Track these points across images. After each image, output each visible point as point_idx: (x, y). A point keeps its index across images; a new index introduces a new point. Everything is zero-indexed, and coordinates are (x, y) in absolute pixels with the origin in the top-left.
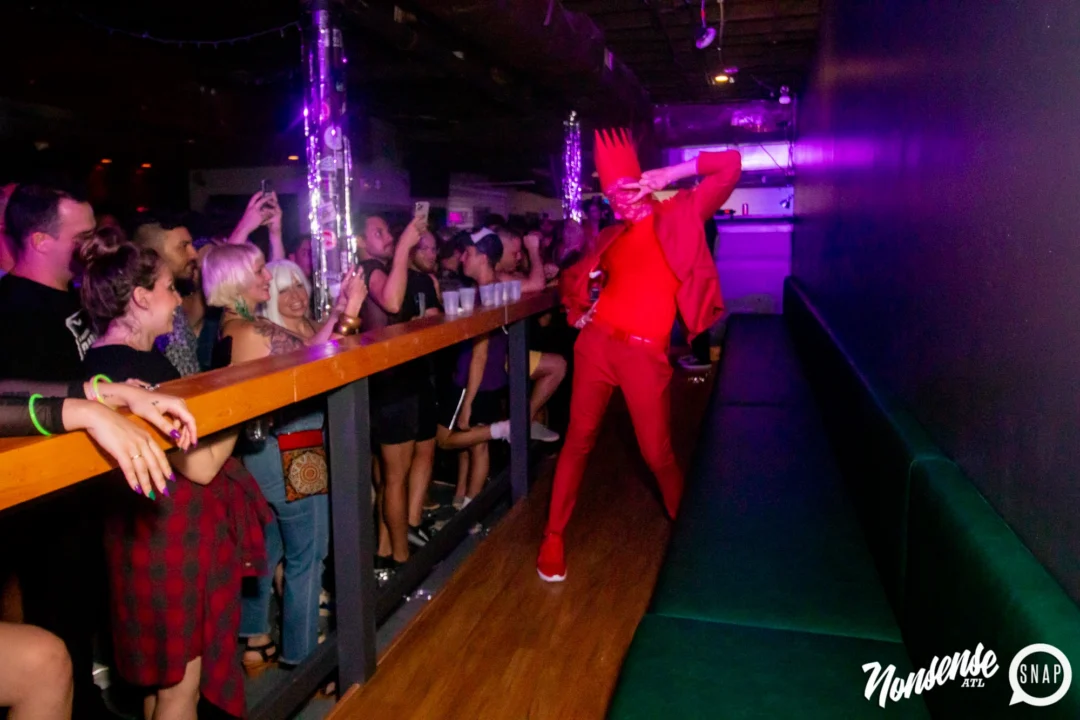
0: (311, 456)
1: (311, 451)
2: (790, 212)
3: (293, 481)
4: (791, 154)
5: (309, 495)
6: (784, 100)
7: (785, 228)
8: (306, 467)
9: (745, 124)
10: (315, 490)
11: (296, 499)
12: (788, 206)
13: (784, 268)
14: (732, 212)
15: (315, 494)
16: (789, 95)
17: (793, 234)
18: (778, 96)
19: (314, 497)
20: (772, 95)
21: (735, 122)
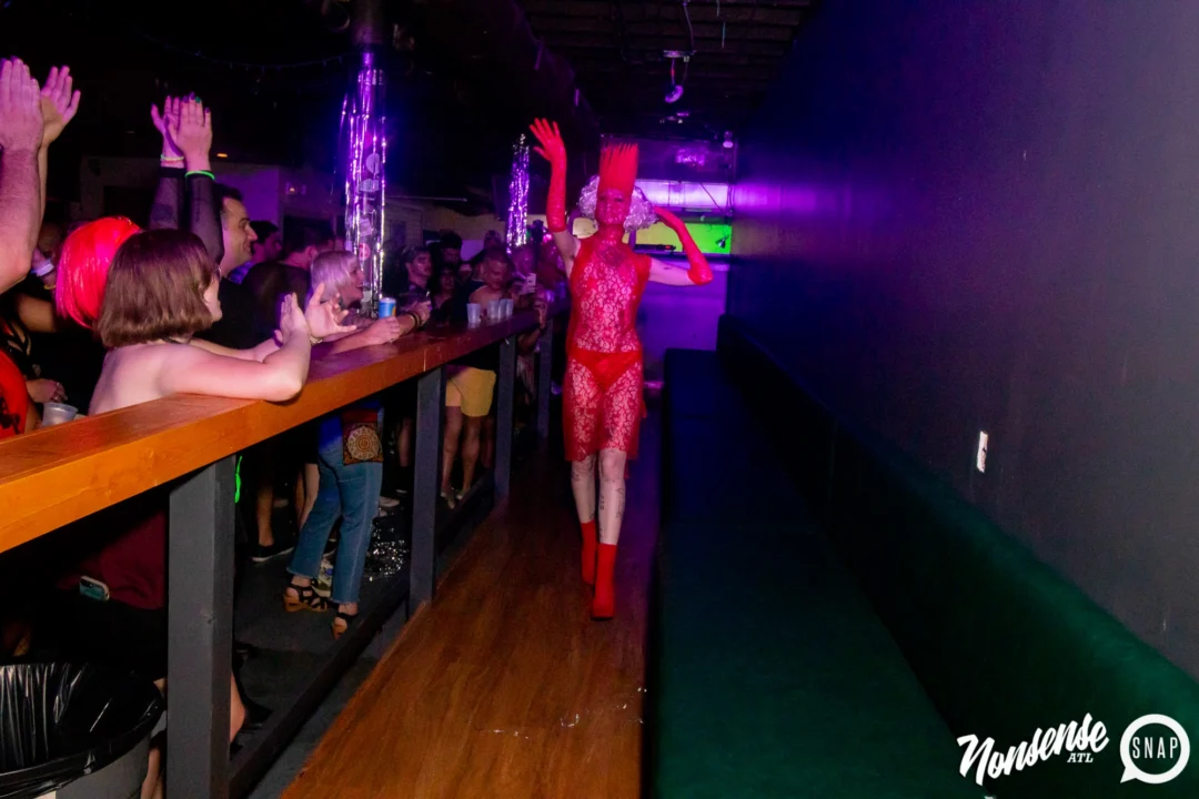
0: (366, 430)
1: (367, 426)
2: (726, 251)
3: (350, 448)
4: (729, 194)
5: (362, 461)
6: (727, 145)
7: (722, 268)
8: (360, 438)
9: (688, 163)
10: (367, 458)
11: (352, 463)
12: (723, 245)
13: (719, 307)
14: (672, 248)
15: (368, 461)
16: (732, 139)
17: (730, 274)
18: (722, 140)
19: (367, 464)
20: (716, 137)
21: (679, 159)
